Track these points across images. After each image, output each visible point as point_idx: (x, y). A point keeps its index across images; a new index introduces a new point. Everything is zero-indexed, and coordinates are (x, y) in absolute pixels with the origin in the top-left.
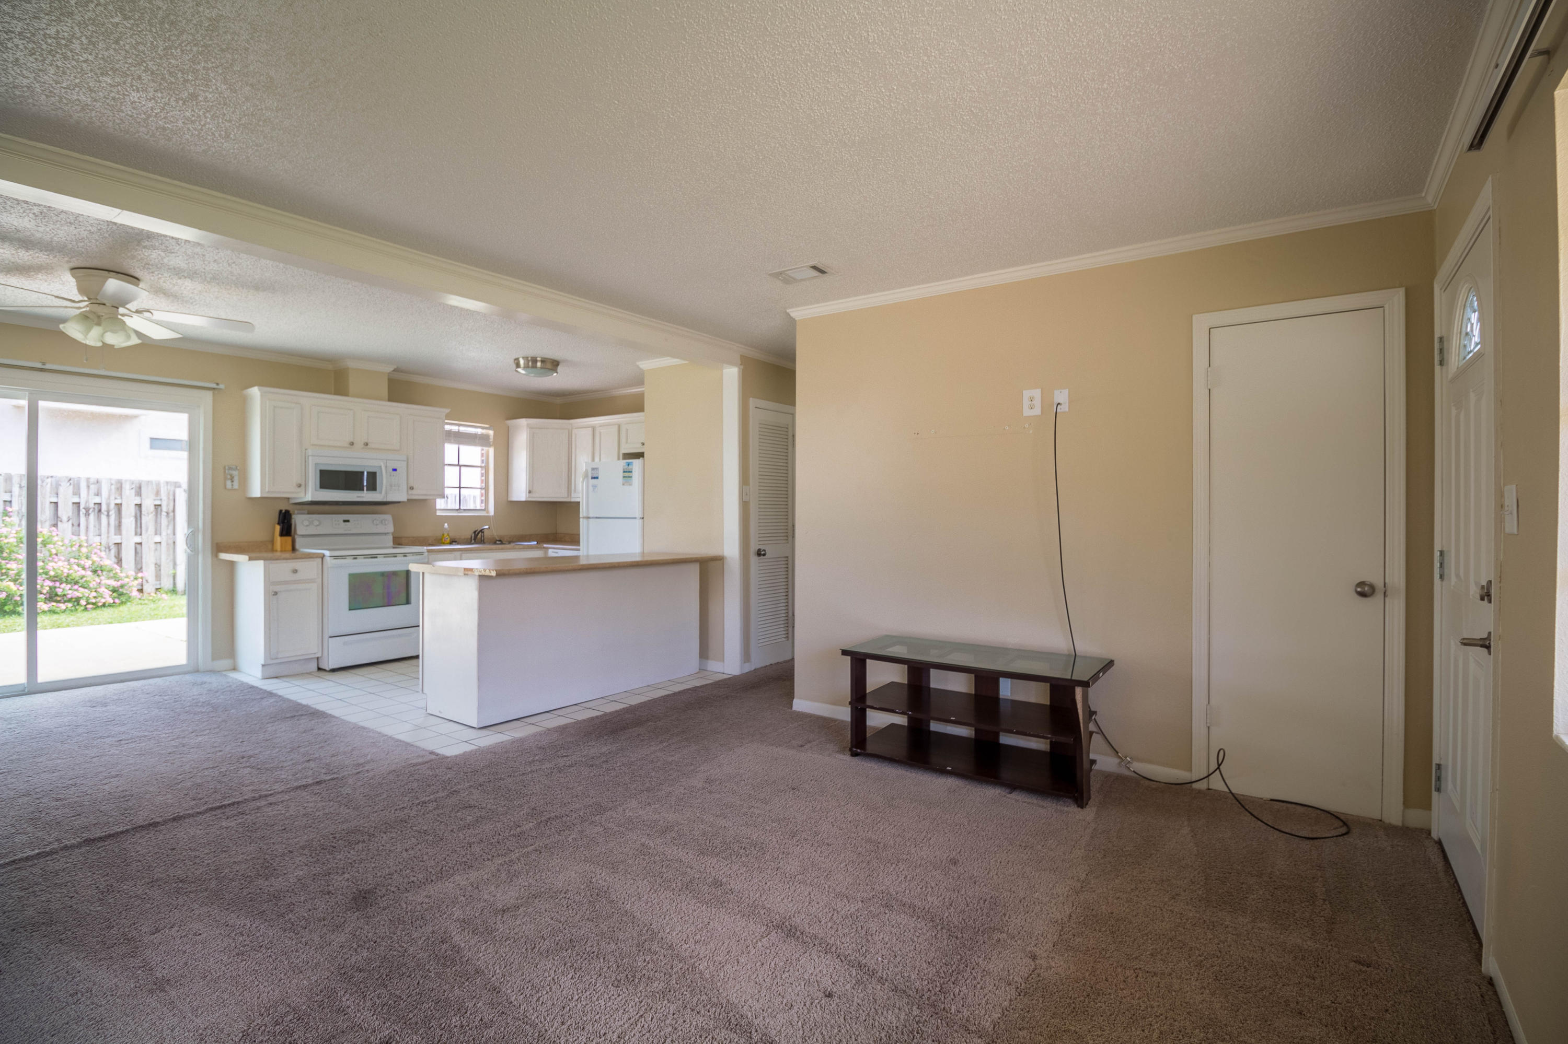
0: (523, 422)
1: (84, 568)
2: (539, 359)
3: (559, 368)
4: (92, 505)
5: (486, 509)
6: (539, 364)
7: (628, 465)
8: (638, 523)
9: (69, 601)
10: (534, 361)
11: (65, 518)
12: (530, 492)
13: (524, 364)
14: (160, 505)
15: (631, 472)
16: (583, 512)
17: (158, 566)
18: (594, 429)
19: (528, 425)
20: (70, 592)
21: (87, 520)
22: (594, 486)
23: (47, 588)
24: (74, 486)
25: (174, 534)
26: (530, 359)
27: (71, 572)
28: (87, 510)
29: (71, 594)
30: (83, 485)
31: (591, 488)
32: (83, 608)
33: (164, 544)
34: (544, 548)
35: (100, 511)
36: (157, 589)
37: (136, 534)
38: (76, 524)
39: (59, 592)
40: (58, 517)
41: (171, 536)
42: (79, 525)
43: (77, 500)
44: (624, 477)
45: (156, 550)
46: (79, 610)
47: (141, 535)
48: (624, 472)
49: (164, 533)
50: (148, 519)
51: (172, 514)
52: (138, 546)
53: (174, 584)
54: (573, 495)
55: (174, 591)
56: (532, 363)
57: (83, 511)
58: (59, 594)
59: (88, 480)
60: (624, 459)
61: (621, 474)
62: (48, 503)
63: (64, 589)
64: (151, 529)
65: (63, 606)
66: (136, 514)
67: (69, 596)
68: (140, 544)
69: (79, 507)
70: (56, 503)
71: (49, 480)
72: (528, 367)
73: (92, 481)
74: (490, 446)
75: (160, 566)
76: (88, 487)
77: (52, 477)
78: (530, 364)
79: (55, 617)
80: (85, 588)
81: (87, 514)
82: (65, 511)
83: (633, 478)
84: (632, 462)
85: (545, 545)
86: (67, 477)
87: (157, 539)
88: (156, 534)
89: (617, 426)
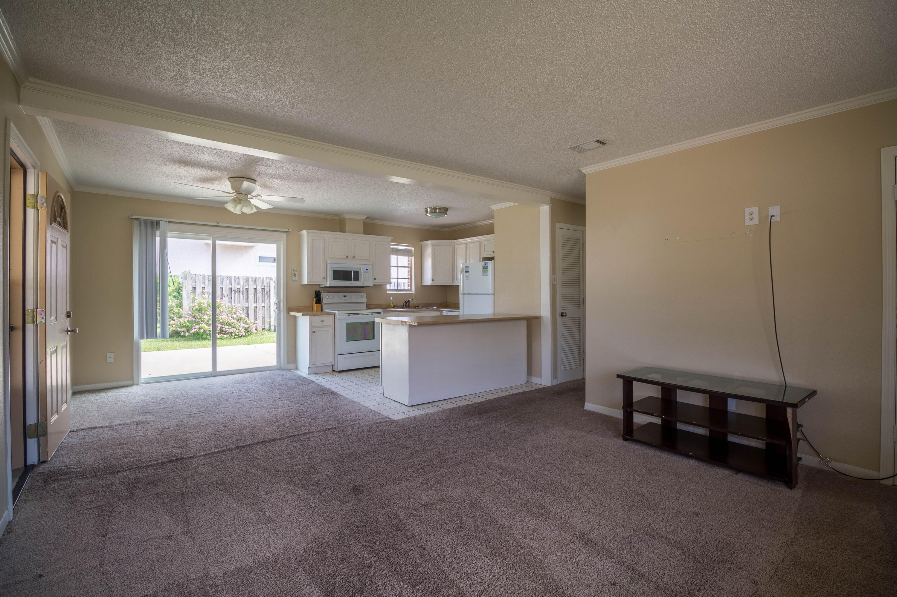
0: (429, 242)
1: (234, 319)
2: (437, 208)
3: (448, 212)
4: (236, 289)
5: (411, 290)
6: (437, 210)
7: (486, 264)
8: (491, 297)
9: (228, 334)
10: (435, 209)
11: (226, 295)
12: (433, 280)
13: (430, 210)
14: (264, 289)
15: (487, 268)
16: (461, 291)
17: (263, 318)
18: (466, 244)
19: (432, 244)
20: (228, 329)
21: (235, 296)
22: (467, 277)
23: (219, 328)
24: (229, 280)
25: (270, 303)
26: (433, 208)
27: (229, 320)
28: (235, 291)
29: (229, 330)
30: (233, 279)
31: (465, 278)
32: (233, 337)
33: (266, 307)
34: (440, 310)
35: (240, 291)
36: (263, 329)
37: (254, 303)
38: (230, 298)
39: (224, 329)
40: (223, 295)
41: (269, 304)
42: (231, 298)
43: (230, 287)
44: (483, 271)
45: (262, 310)
46: (232, 338)
47: (256, 303)
48: (483, 268)
49: (266, 302)
50: (259, 295)
51: (269, 293)
52: (255, 308)
53: (270, 327)
54: (455, 282)
55: (270, 330)
56: (434, 210)
57: (233, 292)
58: (224, 330)
59: (235, 277)
60: (483, 261)
61: (482, 269)
62: (219, 288)
63: (226, 328)
64: (261, 300)
65: (225, 336)
66: (254, 293)
67: (228, 331)
68: (256, 307)
69: (231, 290)
70: (222, 288)
71: (220, 277)
72: (432, 212)
73: (236, 277)
74: (412, 256)
75: (264, 318)
76: (235, 280)
77: (221, 276)
78: (433, 210)
79: (223, 341)
80: (234, 328)
81: (235, 293)
82: (226, 292)
83: (488, 271)
84: (487, 263)
85: (441, 309)
86: (226, 276)
87: (263, 305)
88: (262, 303)
89: (479, 243)
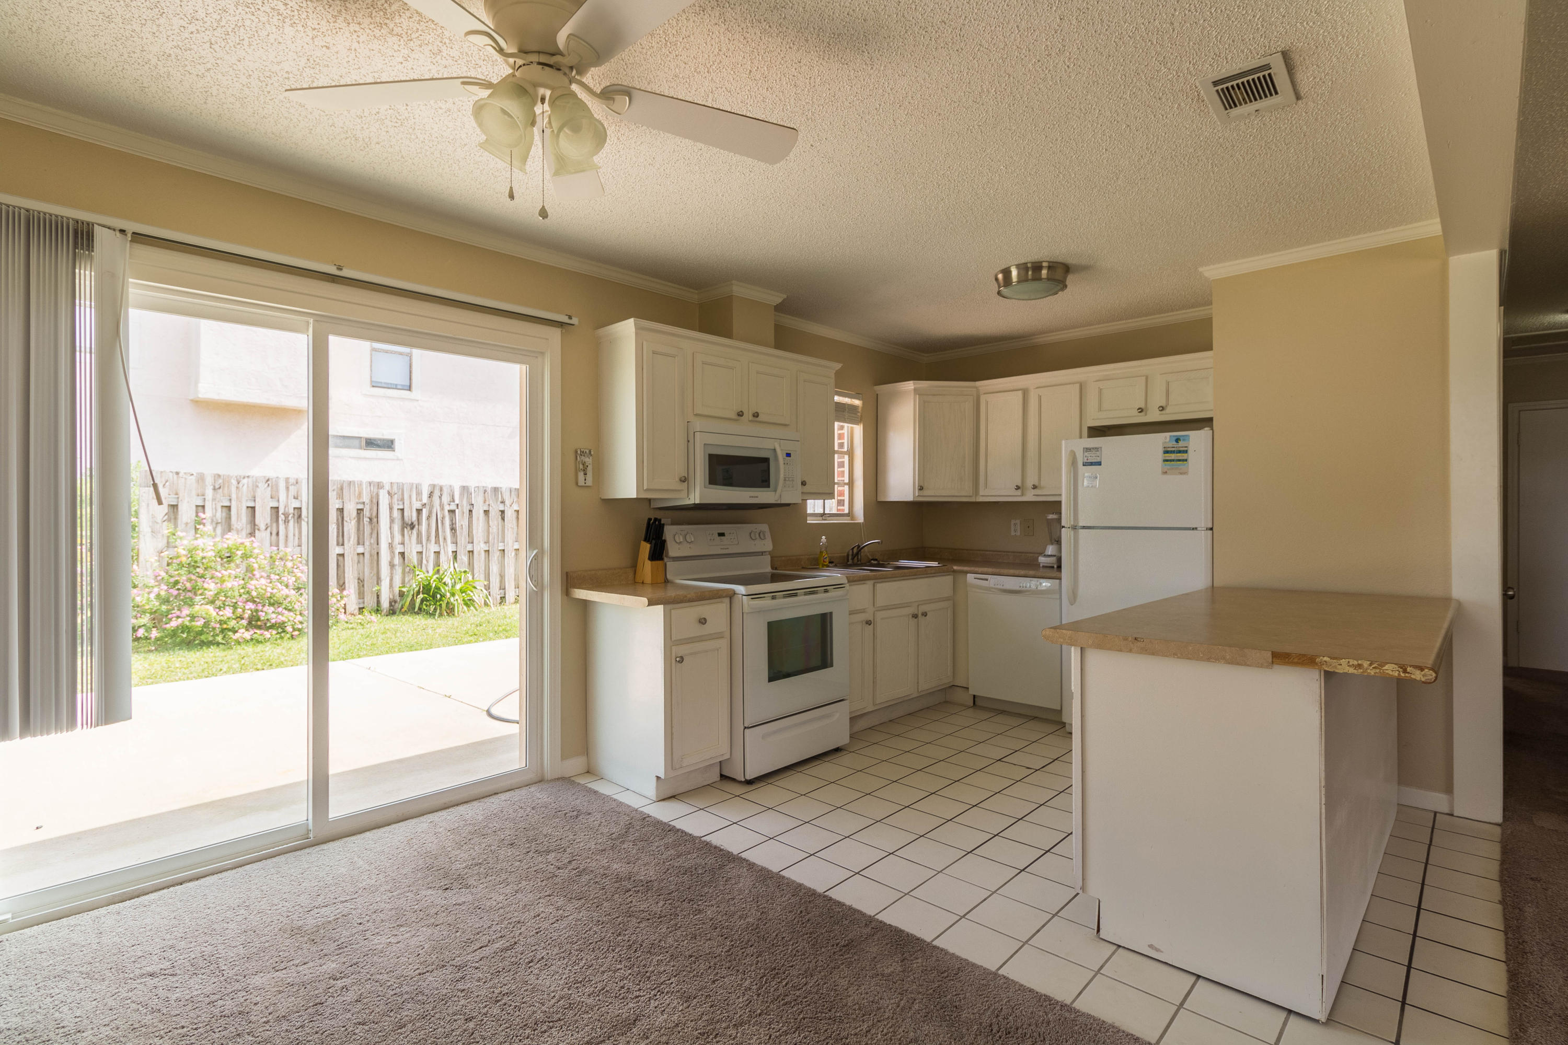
1: (287, 586)
4: (291, 511)
9: (272, 627)
11: (263, 527)
14: (362, 510)
17: (361, 582)
20: (274, 616)
21: (286, 528)
23: (249, 612)
24: (272, 488)
25: (378, 544)
27: (275, 591)
28: (286, 515)
29: (274, 618)
30: (282, 485)
32: (288, 636)
33: (367, 556)
35: (300, 516)
36: (360, 609)
37: (338, 544)
38: (274, 533)
39: (262, 616)
40: (255, 525)
41: (375, 546)
42: (278, 534)
43: (275, 505)
45: (359, 562)
46: (286, 638)
47: (343, 545)
49: (367, 543)
50: (350, 526)
51: (375, 520)
52: (340, 559)
53: (378, 602)
55: (378, 611)
57: (282, 517)
58: (262, 618)
59: (287, 480)
62: (245, 508)
63: (269, 614)
64: (353, 539)
65: (267, 634)
66: (338, 520)
67: (273, 621)
68: (343, 555)
69: (278, 512)
70: (253, 508)
71: (245, 481)
73: (292, 481)
75: (363, 581)
76: (287, 488)
77: (248, 477)
79: (260, 647)
80: (290, 610)
81: (286, 521)
82: (262, 518)
86: (265, 477)
87: (360, 549)
88: (359, 544)
